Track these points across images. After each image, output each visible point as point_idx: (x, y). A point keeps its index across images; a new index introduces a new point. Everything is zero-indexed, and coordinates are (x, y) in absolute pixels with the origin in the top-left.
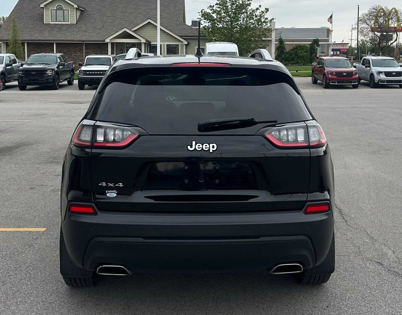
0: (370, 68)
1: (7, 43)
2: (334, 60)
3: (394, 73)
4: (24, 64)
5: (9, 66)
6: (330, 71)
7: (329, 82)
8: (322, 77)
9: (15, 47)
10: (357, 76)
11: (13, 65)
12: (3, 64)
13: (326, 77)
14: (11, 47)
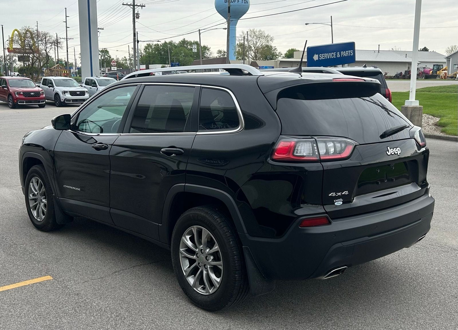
0: (53, 87)
2: (17, 80)
3: (78, 93)
6: (17, 91)
7: (17, 102)
8: (7, 97)
10: (44, 95)
13: (13, 97)
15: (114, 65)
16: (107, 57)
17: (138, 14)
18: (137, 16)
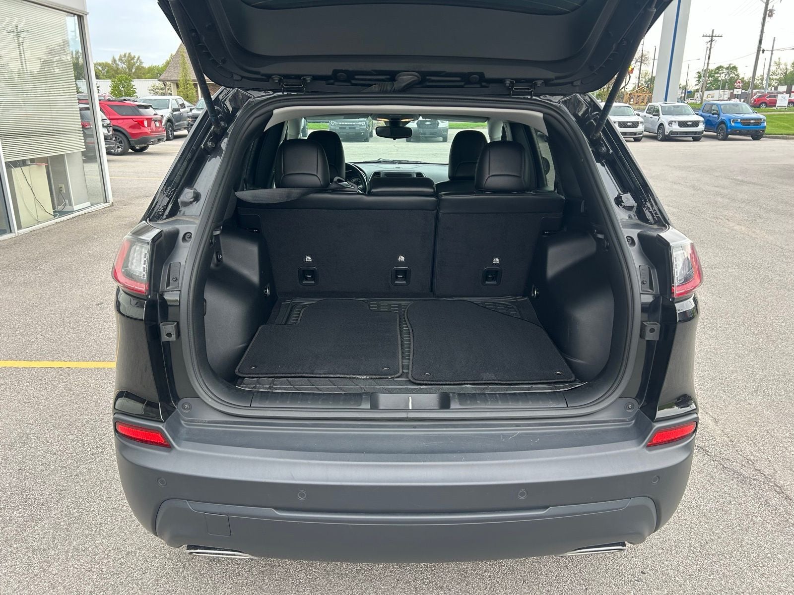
1: (177, 83)
4: (193, 109)
5: (176, 111)
9: (187, 89)
11: (181, 110)
12: (168, 108)
14: (181, 89)
15: (739, 86)
16: (734, 75)
17: (771, 11)
18: (770, 14)
